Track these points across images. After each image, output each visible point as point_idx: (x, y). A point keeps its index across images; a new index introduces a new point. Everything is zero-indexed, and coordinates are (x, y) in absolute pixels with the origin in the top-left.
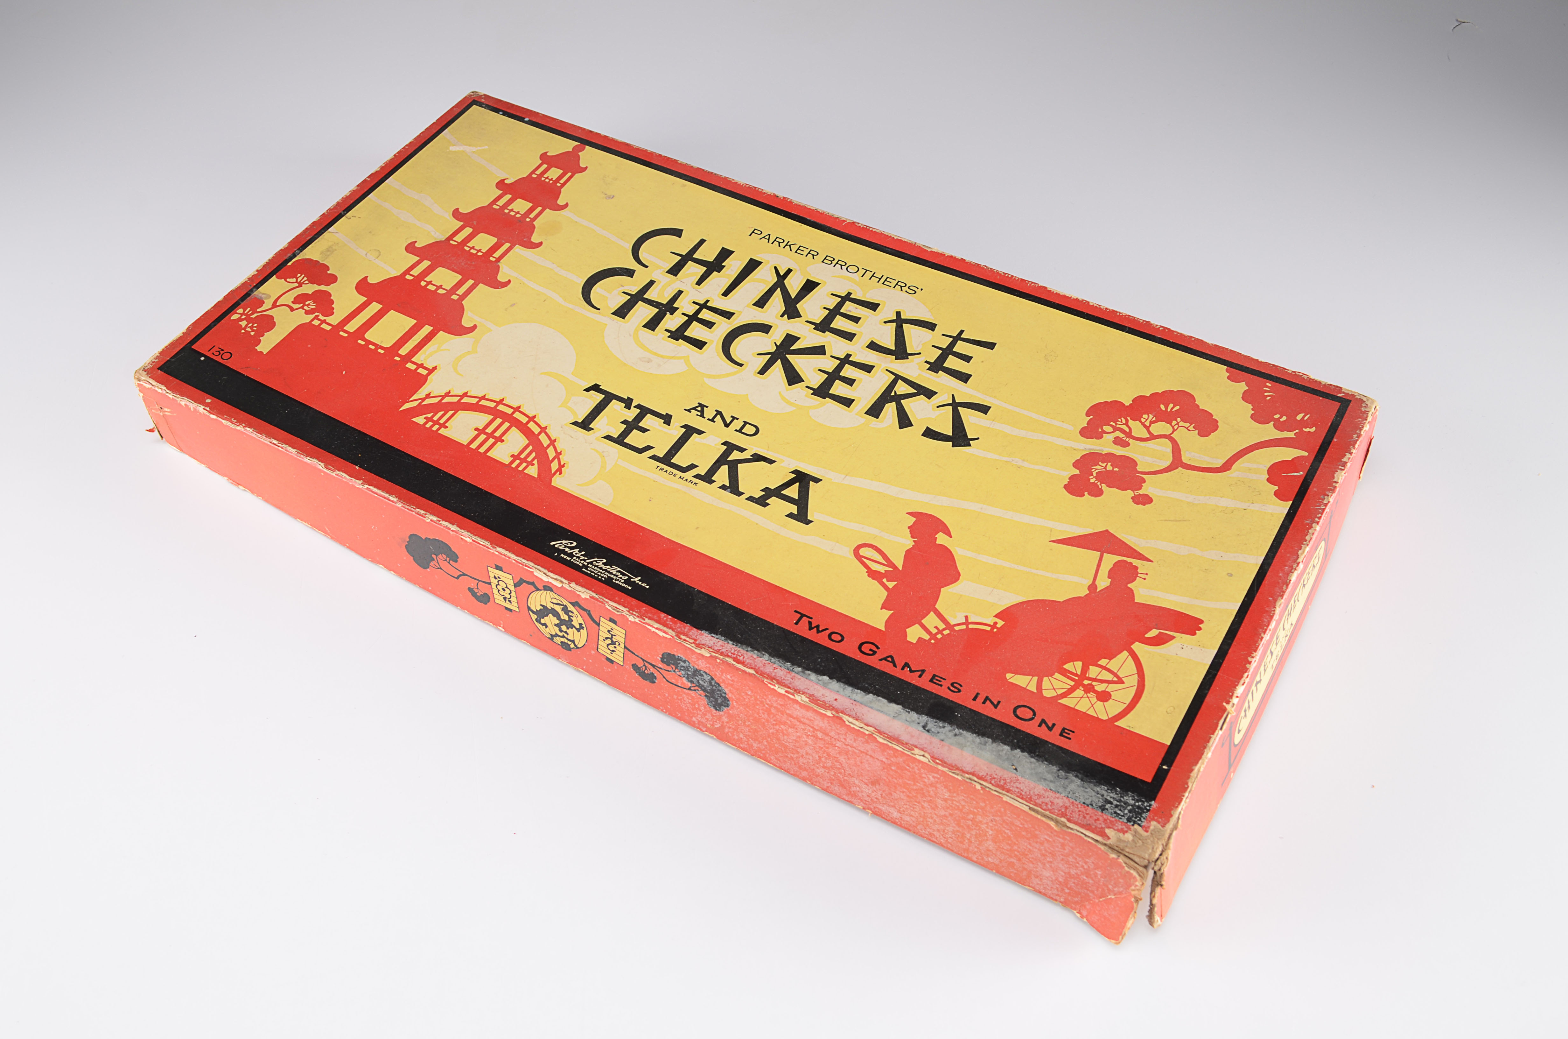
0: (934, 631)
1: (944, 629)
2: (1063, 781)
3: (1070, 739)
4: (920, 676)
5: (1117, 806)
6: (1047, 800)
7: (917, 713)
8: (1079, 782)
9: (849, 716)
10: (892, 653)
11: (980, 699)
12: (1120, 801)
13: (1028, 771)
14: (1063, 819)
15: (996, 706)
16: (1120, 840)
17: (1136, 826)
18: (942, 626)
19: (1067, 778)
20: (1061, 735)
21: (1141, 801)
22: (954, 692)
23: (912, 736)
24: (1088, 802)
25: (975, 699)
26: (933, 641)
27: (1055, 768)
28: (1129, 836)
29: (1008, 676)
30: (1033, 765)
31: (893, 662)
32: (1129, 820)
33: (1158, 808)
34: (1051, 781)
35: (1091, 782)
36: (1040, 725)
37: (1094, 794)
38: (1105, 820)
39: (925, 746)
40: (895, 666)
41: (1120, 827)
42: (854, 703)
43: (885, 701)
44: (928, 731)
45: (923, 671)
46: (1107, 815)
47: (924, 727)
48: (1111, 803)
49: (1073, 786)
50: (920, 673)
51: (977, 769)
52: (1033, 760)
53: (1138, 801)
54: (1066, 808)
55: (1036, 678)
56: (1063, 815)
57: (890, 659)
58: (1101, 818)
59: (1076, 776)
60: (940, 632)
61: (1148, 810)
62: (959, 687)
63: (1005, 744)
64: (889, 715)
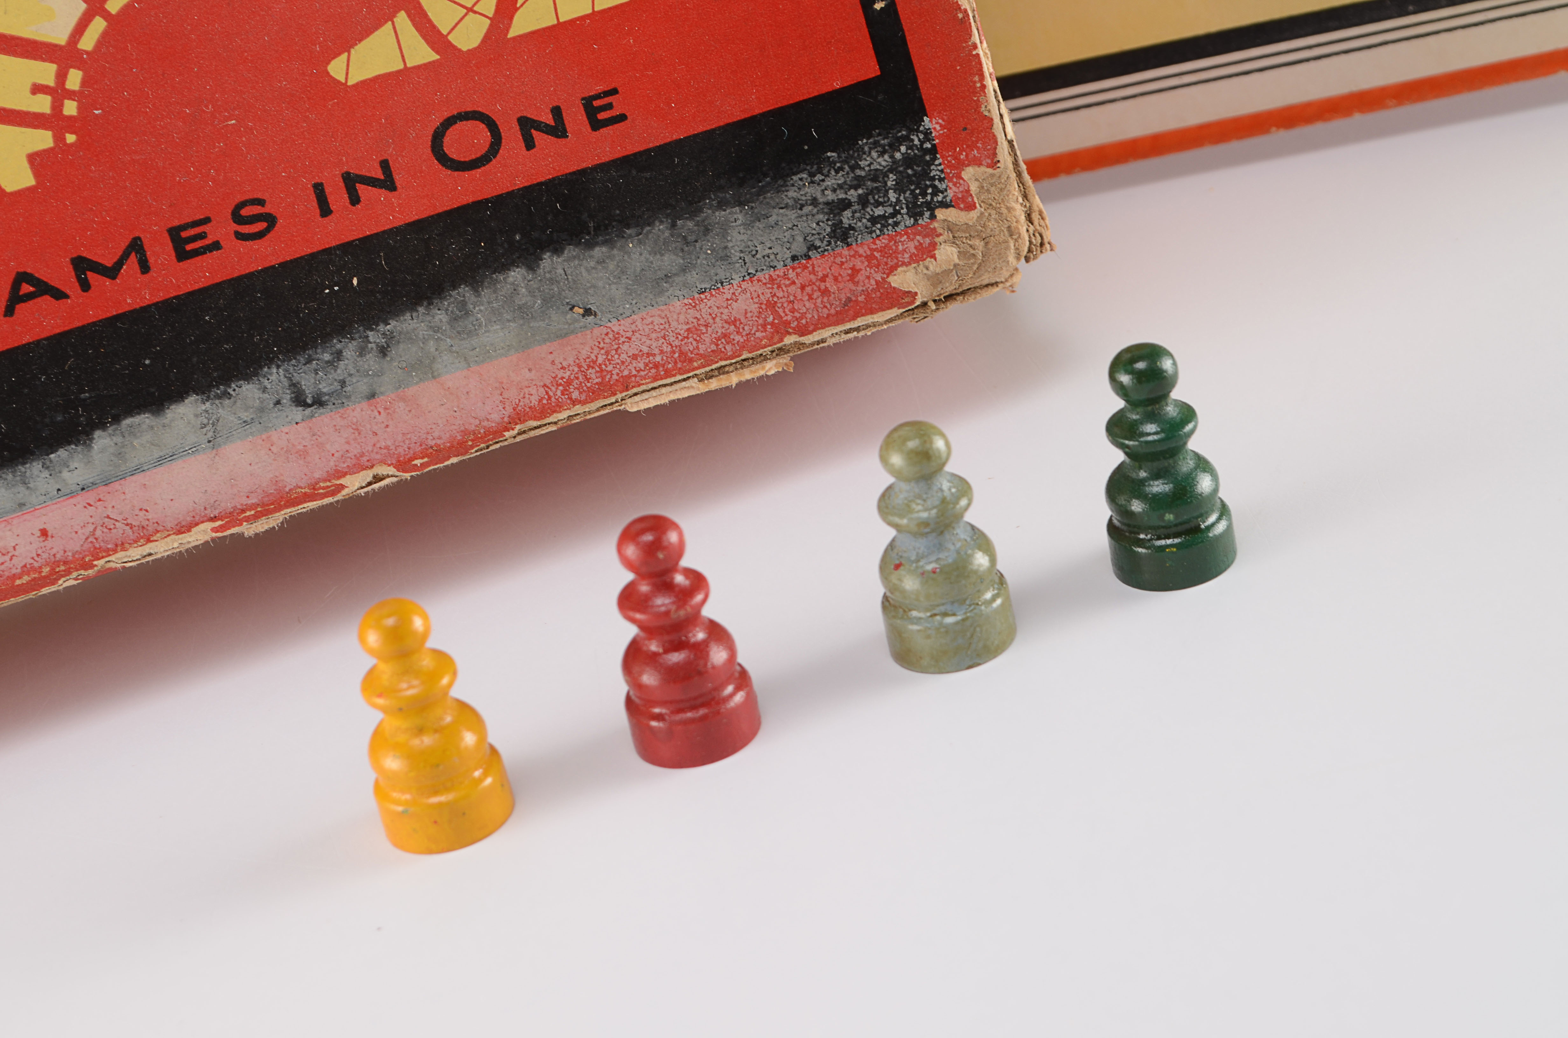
0: (43, 104)
1: (61, 77)
2: (707, 245)
3: (622, 118)
4: (145, 267)
5: (863, 201)
6: (719, 327)
7: (247, 378)
8: (737, 216)
9: (121, 546)
10: (14, 267)
11: (338, 197)
12: (858, 183)
13: (617, 292)
14: (789, 340)
15: (388, 183)
16: (936, 280)
17: (940, 214)
18: (46, 73)
19: (707, 231)
20: (596, 125)
21: (900, 141)
22: (260, 235)
23: (303, 454)
24: (799, 247)
25: (325, 210)
26: (71, 138)
27: (661, 229)
28: (947, 253)
29: (336, 68)
30: (612, 266)
31: (44, 289)
32: (915, 213)
33: (949, 125)
34: (684, 270)
35: (762, 192)
36: (530, 144)
37: (792, 214)
38: (870, 258)
39: (355, 450)
40: (59, 295)
41: (911, 246)
42: (90, 496)
43: (144, 420)
44: (319, 402)
45: (136, 246)
46: (864, 244)
47: (300, 401)
48: (845, 204)
49: (737, 238)
50: (133, 259)
51: (512, 394)
52: (599, 252)
53: (894, 147)
54: (771, 305)
55: (402, 19)
56: (781, 329)
57: (26, 288)
58: (859, 264)
59: (722, 205)
60: (58, 93)
61: (934, 151)
62: (256, 210)
63: (504, 268)
64: (194, 449)
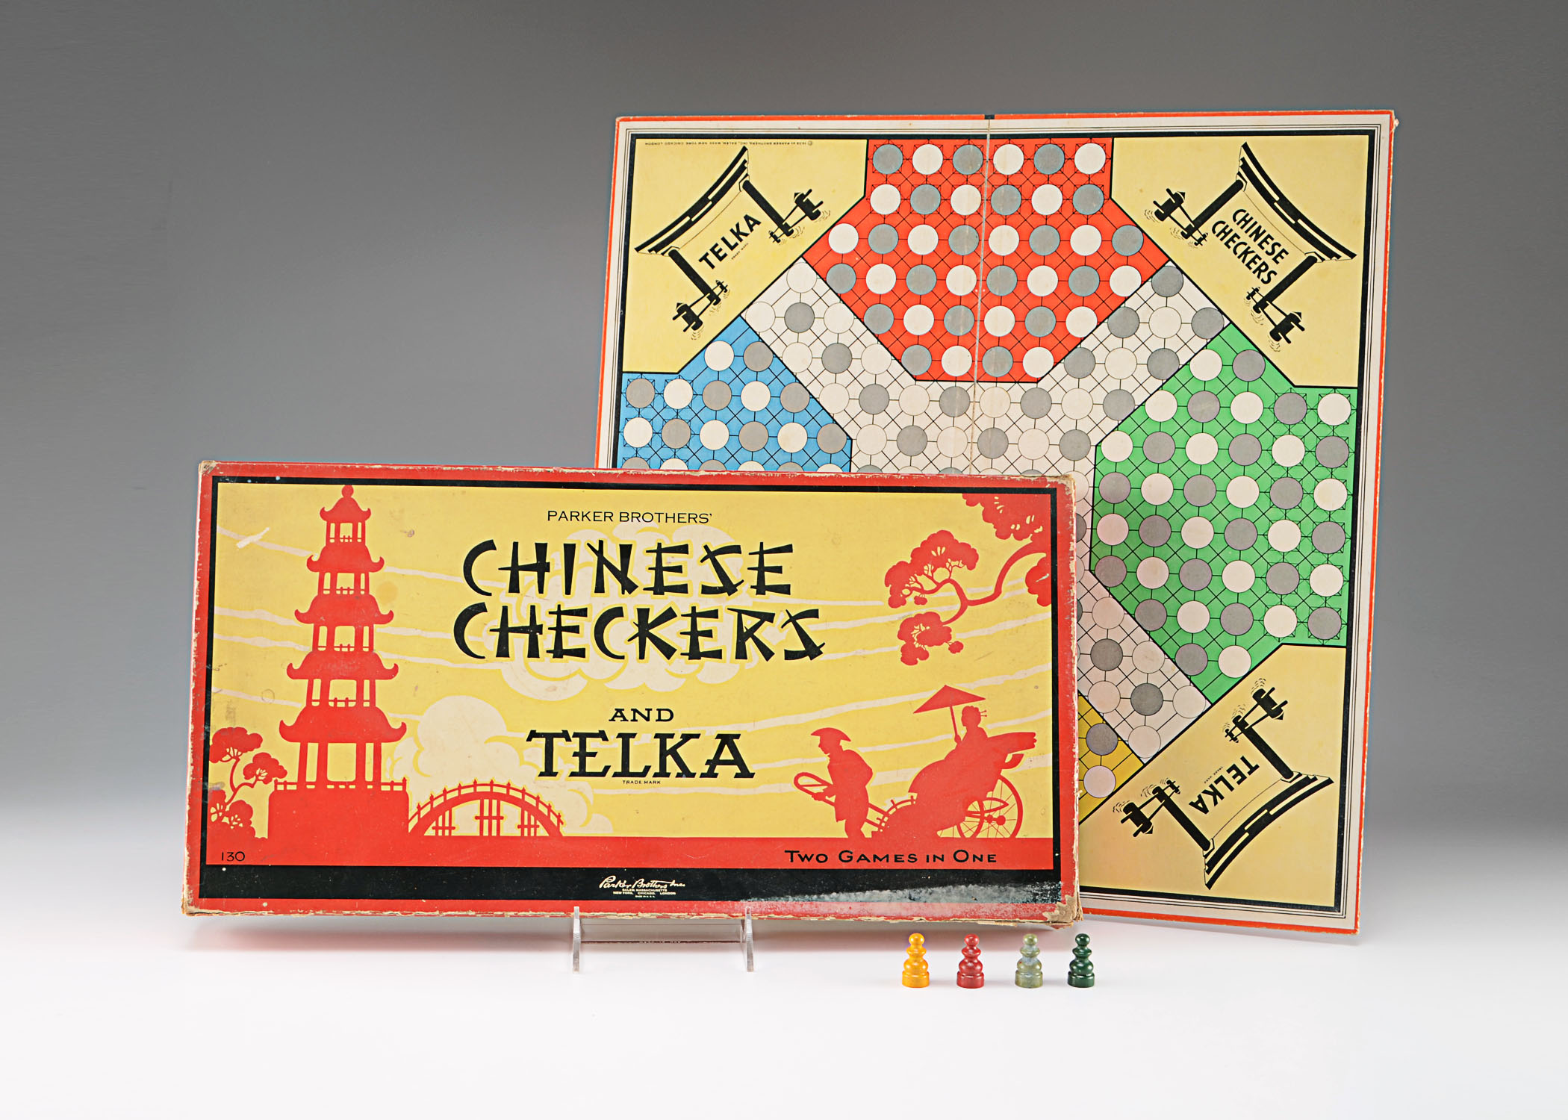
0: (878, 822)
1: (884, 818)
2: (1005, 894)
3: (995, 861)
4: (888, 861)
5: (1042, 895)
6: (1002, 912)
7: (901, 890)
8: (1013, 889)
9: (865, 916)
10: (862, 853)
11: (931, 859)
12: (1042, 891)
13: (983, 897)
14: (1017, 919)
15: (942, 860)
16: (1053, 917)
17: (1058, 903)
18: (881, 816)
19: (1006, 890)
20: (989, 861)
21: (1054, 884)
22: (913, 862)
23: (907, 909)
24: (1025, 900)
25: (928, 861)
26: (881, 830)
27: (996, 887)
28: (1057, 912)
29: (939, 833)
30: (984, 892)
31: (866, 859)
32: (1052, 901)
33: (1065, 885)
34: (999, 897)
35: (1020, 886)
36: (974, 861)
37: (1025, 893)
38: (1040, 908)
39: (918, 912)
40: (869, 861)
41: (1049, 908)
42: (862, 904)
43: (878, 891)
44: (914, 900)
45: (887, 856)
46: (1039, 904)
47: (910, 898)
48: (1037, 894)
49: (1012, 894)
50: (886, 859)
51: (954, 911)
52: (982, 887)
53: (1052, 885)
54: (1015, 911)
55: (956, 827)
56: (1016, 916)
57: (863, 858)
58: (1037, 908)
59: (1011, 886)
60: (882, 821)
61: (1060, 889)
62: (913, 856)
63: (961, 885)
64: (886, 901)
